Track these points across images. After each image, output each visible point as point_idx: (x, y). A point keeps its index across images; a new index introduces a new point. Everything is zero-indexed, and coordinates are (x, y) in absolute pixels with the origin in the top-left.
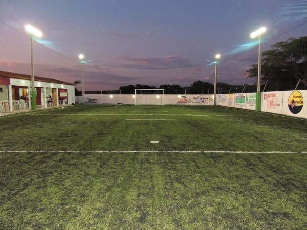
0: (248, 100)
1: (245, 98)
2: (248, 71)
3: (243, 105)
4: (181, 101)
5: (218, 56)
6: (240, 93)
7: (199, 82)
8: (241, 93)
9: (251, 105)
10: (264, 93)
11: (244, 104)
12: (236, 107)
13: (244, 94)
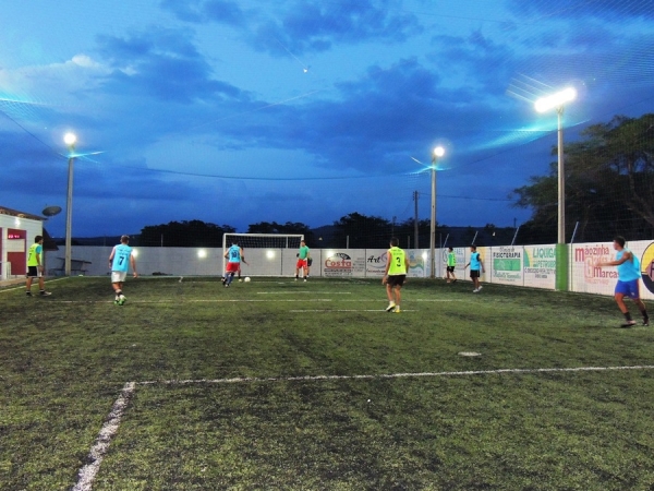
0: (531, 264)
1: (522, 258)
2: (517, 191)
3: (517, 277)
4: (334, 267)
5: (439, 151)
6: (505, 247)
7: (356, 215)
8: (510, 247)
9: (538, 276)
10: (574, 247)
11: (520, 273)
12: (496, 281)
13: (518, 249)
